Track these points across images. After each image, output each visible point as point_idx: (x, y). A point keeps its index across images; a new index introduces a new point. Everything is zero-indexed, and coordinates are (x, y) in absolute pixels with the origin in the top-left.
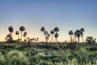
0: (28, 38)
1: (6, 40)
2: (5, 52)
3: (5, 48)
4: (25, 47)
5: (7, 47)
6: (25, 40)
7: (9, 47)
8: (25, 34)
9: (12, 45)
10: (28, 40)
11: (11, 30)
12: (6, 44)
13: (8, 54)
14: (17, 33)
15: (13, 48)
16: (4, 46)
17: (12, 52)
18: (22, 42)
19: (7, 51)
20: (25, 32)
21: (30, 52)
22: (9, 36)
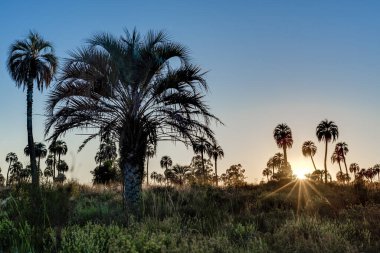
0: (354, 168)
1: (266, 179)
2: (268, 223)
3: (266, 209)
5: (272, 204)
6: (341, 176)
7: (282, 204)
8: (341, 152)
10: (352, 176)
13: (279, 233)
14: (308, 150)
18: (331, 185)
19: (276, 220)
20: (340, 145)
21: (366, 223)
22: (279, 161)
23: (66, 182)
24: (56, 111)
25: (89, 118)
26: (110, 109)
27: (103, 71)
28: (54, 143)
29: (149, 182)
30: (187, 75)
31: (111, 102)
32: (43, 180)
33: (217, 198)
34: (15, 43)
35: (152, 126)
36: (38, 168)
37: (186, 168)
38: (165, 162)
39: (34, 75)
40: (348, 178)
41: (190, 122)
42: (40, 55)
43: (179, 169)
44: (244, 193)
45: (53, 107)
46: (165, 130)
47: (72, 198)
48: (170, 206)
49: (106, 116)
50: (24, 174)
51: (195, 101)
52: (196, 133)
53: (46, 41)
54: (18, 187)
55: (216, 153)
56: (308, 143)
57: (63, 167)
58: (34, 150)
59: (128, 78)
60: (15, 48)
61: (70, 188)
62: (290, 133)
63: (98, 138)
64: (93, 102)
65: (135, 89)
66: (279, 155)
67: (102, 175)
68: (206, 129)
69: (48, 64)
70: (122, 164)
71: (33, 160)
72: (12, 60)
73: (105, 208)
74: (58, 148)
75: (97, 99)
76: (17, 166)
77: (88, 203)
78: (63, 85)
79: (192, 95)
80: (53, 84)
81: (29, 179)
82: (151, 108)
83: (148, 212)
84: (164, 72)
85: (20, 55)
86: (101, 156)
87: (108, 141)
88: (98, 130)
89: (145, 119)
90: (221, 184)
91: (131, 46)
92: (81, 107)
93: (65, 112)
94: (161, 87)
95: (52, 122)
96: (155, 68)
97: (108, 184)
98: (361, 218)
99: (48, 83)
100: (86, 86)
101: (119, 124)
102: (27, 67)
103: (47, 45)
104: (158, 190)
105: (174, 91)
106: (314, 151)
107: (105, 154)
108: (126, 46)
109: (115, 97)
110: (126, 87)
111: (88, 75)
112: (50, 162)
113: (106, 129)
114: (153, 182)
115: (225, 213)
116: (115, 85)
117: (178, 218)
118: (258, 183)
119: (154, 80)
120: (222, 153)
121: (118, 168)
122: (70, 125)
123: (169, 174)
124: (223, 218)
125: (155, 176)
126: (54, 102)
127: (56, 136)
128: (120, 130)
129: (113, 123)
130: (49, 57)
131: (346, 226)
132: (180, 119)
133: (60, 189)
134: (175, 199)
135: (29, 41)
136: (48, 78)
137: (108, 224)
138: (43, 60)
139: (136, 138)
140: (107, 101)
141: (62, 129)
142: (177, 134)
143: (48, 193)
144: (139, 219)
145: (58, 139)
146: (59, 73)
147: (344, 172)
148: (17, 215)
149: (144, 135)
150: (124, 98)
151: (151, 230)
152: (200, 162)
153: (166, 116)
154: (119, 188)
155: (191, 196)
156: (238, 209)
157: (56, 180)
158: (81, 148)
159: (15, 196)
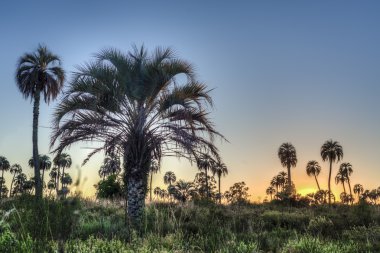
0: (358, 189)
1: (270, 198)
2: (270, 241)
3: (268, 228)
4: (348, 226)
5: (275, 223)
6: (346, 198)
7: (285, 223)
8: (345, 173)
9: (295, 214)
10: (356, 198)
11: (287, 156)
12: (271, 213)
14: (312, 170)
15: (299, 226)
16: (266, 218)
17: (297, 243)
18: (335, 205)
19: (279, 240)
20: (345, 165)
21: (369, 244)
22: (283, 180)
23: (68, 195)
24: (62, 124)
25: (94, 132)
26: (116, 123)
27: (110, 85)
28: (59, 156)
29: (151, 198)
30: (194, 92)
31: (117, 117)
32: (46, 192)
33: (220, 215)
34: (23, 56)
35: (157, 142)
36: (42, 181)
37: (190, 184)
38: (169, 177)
39: (42, 88)
40: (352, 199)
41: (194, 139)
42: (48, 68)
43: (183, 186)
44: (247, 211)
45: (58, 119)
46: (169, 147)
47: (76, 212)
48: (172, 222)
49: (112, 131)
50: (28, 186)
51: (199, 117)
52: (201, 150)
53: (54, 54)
54: (21, 199)
55: (220, 170)
56: (312, 163)
57: (67, 180)
58: (38, 162)
59: (134, 93)
60: (23, 61)
61: (76, 202)
62: (294, 152)
63: (103, 152)
64: (99, 115)
65: (141, 104)
66: (283, 174)
67: (107, 190)
68: (211, 146)
69: (55, 78)
70: (126, 178)
71: (37, 172)
72: (20, 72)
73: (107, 223)
74: (62, 161)
75: (103, 113)
76: (21, 178)
77: (90, 217)
78: (70, 98)
79: (197, 112)
80: (60, 97)
81: (33, 191)
82: (156, 124)
83: (151, 227)
84: (170, 88)
85: (28, 68)
86: (103, 172)
87: (112, 155)
88: (102, 144)
89: (150, 134)
90: (224, 201)
91: (138, 61)
92: (87, 120)
93: (71, 126)
94: (166, 104)
95: (58, 134)
96: (162, 84)
97: (112, 199)
98: (364, 240)
99: (55, 96)
100: (93, 99)
101: (124, 139)
102: (36, 78)
103: (54, 58)
105: (179, 107)
106: (319, 171)
107: (110, 167)
108: (133, 61)
109: (120, 112)
110: (132, 102)
111: (94, 89)
112: (54, 175)
113: (111, 143)
114: (156, 198)
115: (228, 231)
116: (122, 100)
117: (180, 235)
118: (262, 201)
119: (160, 96)
120: (226, 170)
121: (122, 183)
122: (76, 139)
123: (172, 190)
124: (226, 237)
125: (158, 191)
126: (60, 115)
127: (60, 148)
128: (125, 145)
129: (119, 137)
130: (58, 71)
131: (349, 247)
132: (184, 134)
133: (65, 203)
134: (177, 215)
135: (37, 54)
136: (54, 90)
137: (110, 239)
138: (50, 73)
139: (140, 152)
140: (112, 115)
141: (67, 142)
142: (181, 150)
143: (52, 205)
144: (141, 234)
145: (63, 152)
146: (66, 87)
147: (348, 193)
148: (20, 226)
149: (149, 150)
150: (130, 113)
151: (153, 246)
152: (203, 179)
153: (171, 132)
154: (122, 203)
155: (194, 213)
156: (240, 227)
157: (59, 193)
158: (85, 161)
159: (18, 208)
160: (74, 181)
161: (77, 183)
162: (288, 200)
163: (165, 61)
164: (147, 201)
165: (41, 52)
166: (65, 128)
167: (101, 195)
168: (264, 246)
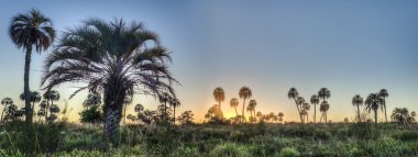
0: (259, 114)
1: (207, 120)
2: (206, 146)
3: (205, 138)
4: (253, 135)
5: (209, 135)
6: (251, 119)
7: (216, 135)
8: (252, 105)
9: (222, 129)
10: (258, 119)
11: (219, 94)
12: (207, 129)
13: (213, 152)
14: (234, 103)
15: (224, 137)
16: (203, 133)
17: (222, 147)
18: (245, 124)
19: (211, 145)
20: (252, 101)
21: (263, 145)
22: (215, 110)
23: (56, 121)
24: (52, 68)
25: (80, 76)
26: (99, 71)
27: (94, 43)
28: (48, 92)
29: (125, 121)
30: (159, 52)
31: (100, 66)
32: (36, 119)
33: (174, 131)
34: (18, 16)
35: (130, 84)
36: (32, 110)
37: (153, 112)
38: (139, 108)
39: (34, 41)
40: (256, 120)
41: (158, 83)
42: (41, 27)
43: (149, 113)
44: (192, 128)
45: (49, 65)
46: (139, 88)
47: (63, 133)
48: (139, 137)
49: (95, 75)
50: (19, 114)
51: (162, 69)
52: (162, 90)
53: (46, 16)
54: (12, 124)
55: (175, 103)
56: (233, 99)
57: (55, 109)
58: (29, 97)
59: (114, 50)
60: (17, 19)
61: (62, 125)
62: (223, 93)
63: (87, 90)
64: (84, 64)
65: (119, 59)
66: (216, 105)
67: (90, 116)
68: (169, 88)
69: (47, 34)
70: (105, 108)
71: (28, 104)
72: (12, 28)
73: (89, 139)
74: (50, 95)
75: (88, 63)
76: (12, 108)
77: (75, 136)
78: (60, 51)
79: (161, 65)
81: (24, 118)
82: (130, 72)
83: (124, 141)
84: (142, 49)
85: (21, 25)
86: (87, 104)
87: (95, 92)
88: (87, 85)
89: (125, 79)
90: (177, 123)
91: (118, 29)
92: (74, 67)
93: (60, 70)
94: (139, 59)
95: (48, 76)
96: (136, 45)
97: (93, 122)
98: (261, 143)
99: (46, 48)
100: (79, 53)
101: (105, 81)
102: (28, 33)
103: (46, 20)
104: (131, 127)
105: (148, 62)
106: (237, 104)
107: (93, 100)
108: (114, 28)
109: (102, 63)
110: (112, 57)
111: (81, 45)
112: (43, 106)
113: (94, 84)
114: (128, 121)
115: (179, 141)
116: (104, 54)
117: (145, 144)
118: (202, 122)
119: (134, 54)
120: (179, 103)
121: (102, 111)
122: (64, 80)
123: (140, 116)
124: (177, 145)
125: (130, 117)
126: (51, 62)
127: (50, 86)
128: (105, 86)
129: (100, 80)
130: (49, 30)
131: (252, 147)
132: (151, 80)
133: (54, 126)
134: (144, 132)
135: (30, 15)
136: (46, 43)
137: (91, 150)
138: (41, 30)
139: (117, 91)
140: (96, 64)
141: (56, 82)
142: (148, 89)
143: (41, 128)
144: (116, 145)
145: (53, 89)
146: (57, 42)
147: (254, 116)
148: (10, 144)
149: (124, 90)
150: (110, 64)
151: (125, 153)
152: (163, 109)
153: (141, 78)
154: (102, 125)
155: (155, 131)
156: (187, 139)
157: (47, 119)
158: (71, 97)
159: (8, 131)
160: (62, 110)
161: (64, 112)
162: (218, 122)
163: (138, 30)
164: (121, 124)
165: (34, 14)
166: (54, 72)
167: (84, 120)
168: (202, 150)
